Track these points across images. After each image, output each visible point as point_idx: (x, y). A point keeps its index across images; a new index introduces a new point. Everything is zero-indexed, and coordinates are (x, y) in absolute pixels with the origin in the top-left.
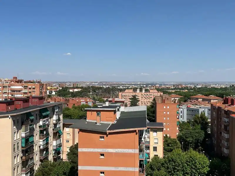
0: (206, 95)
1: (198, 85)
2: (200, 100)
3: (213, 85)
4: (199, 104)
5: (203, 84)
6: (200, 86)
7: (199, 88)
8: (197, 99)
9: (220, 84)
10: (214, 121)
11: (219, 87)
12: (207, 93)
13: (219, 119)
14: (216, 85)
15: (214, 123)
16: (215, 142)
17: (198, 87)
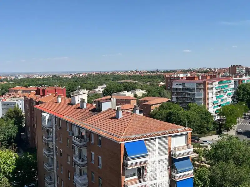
0: (26, 87)
1: (19, 76)
2: (20, 92)
3: (36, 75)
4: (18, 97)
5: (25, 74)
6: (22, 77)
7: (21, 79)
8: (16, 91)
9: (43, 74)
10: (28, 114)
11: (41, 78)
12: (27, 84)
13: (32, 111)
14: (39, 75)
15: (28, 115)
16: (29, 136)
17: (19, 78)
